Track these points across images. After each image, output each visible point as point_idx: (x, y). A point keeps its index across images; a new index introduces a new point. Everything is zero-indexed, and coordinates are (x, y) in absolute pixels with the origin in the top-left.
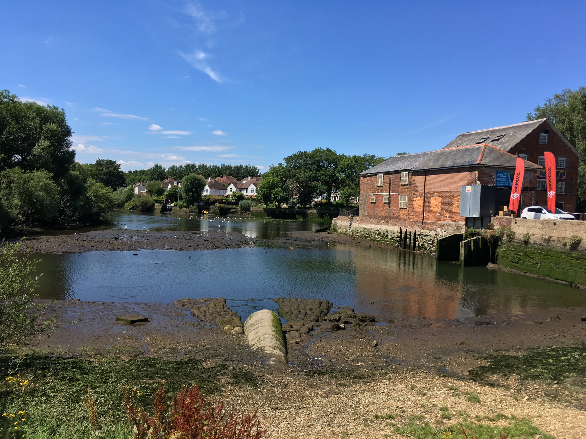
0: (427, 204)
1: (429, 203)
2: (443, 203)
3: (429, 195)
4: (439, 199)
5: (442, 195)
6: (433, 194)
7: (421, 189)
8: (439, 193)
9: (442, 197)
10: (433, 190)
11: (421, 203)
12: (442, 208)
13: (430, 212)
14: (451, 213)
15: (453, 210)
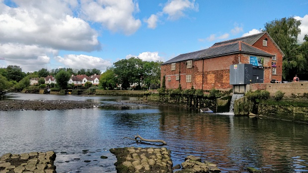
0: (205, 79)
2: (216, 78)
3: (206, 73)
6: (208, 73)
7: (200, 70)
10: (209, 70)
12: (215, 81)
13: (207, 83)
14: (222, 83)
15: (223, 82)
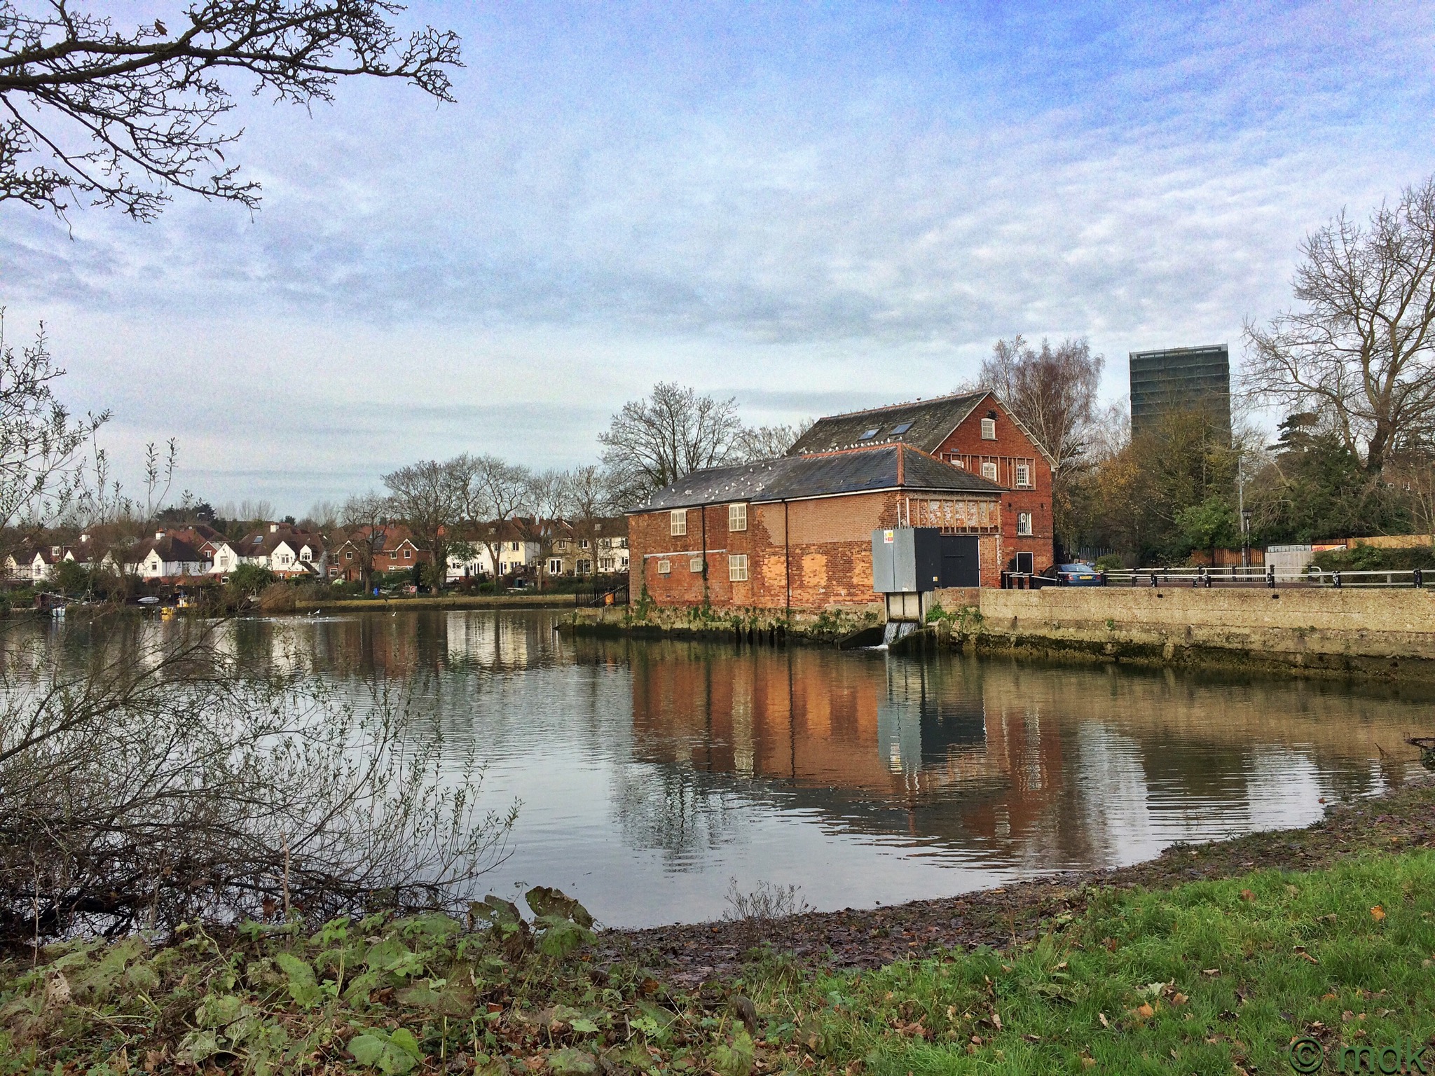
0: (794, 571)
1: (800, 567)
2: (832, 566)
3: (798, 551)
4: (822, 559)
5: (828, 550)
7: (777, 538)
8: (820, 547)
9: (826, 554)
10: (806, 541)
11: (782, 569)
12: (830, 578)
13: (801, 586)
14: (850, 586)
15: (855, 580)
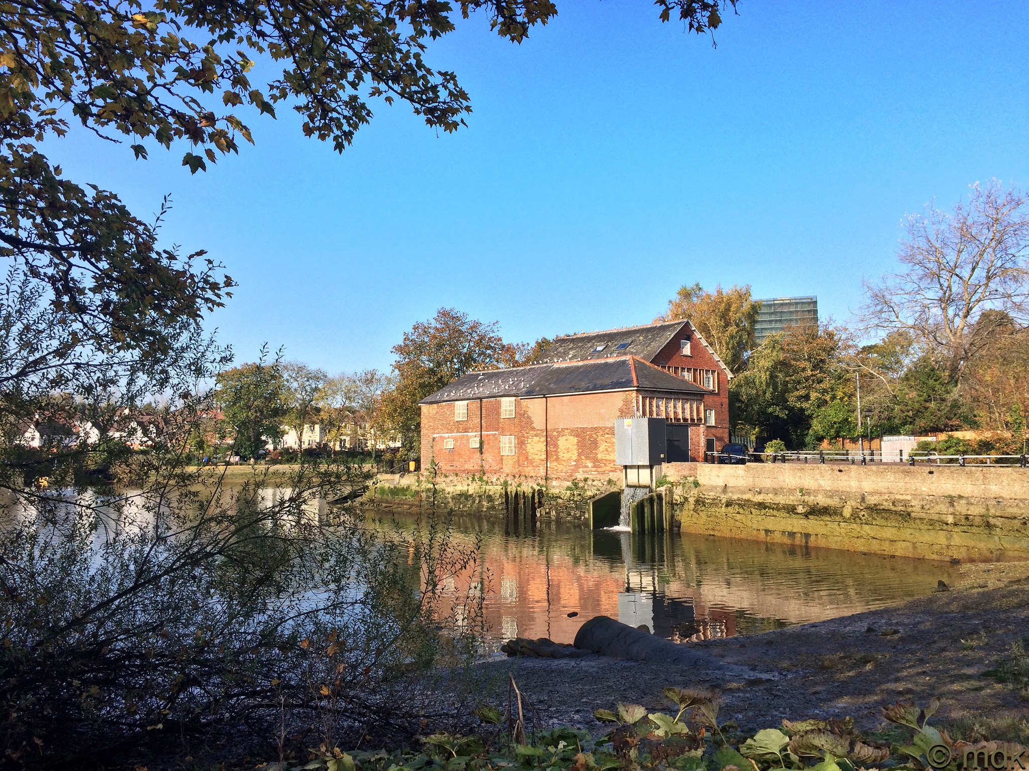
0: (551, 448)
1: (556, 445)
2: (581, 445)
3: (555, 433)
4: (575, 440)
5: (579, 433)
6: (561, 433)
7: (538, 423)
8: (572, 431)
9: (577, 436)
10: (561, 427)
11: (543, 446)
12: (579, 455)
13: (557, 459)
14: (595, 461)
15: (599, 456)
